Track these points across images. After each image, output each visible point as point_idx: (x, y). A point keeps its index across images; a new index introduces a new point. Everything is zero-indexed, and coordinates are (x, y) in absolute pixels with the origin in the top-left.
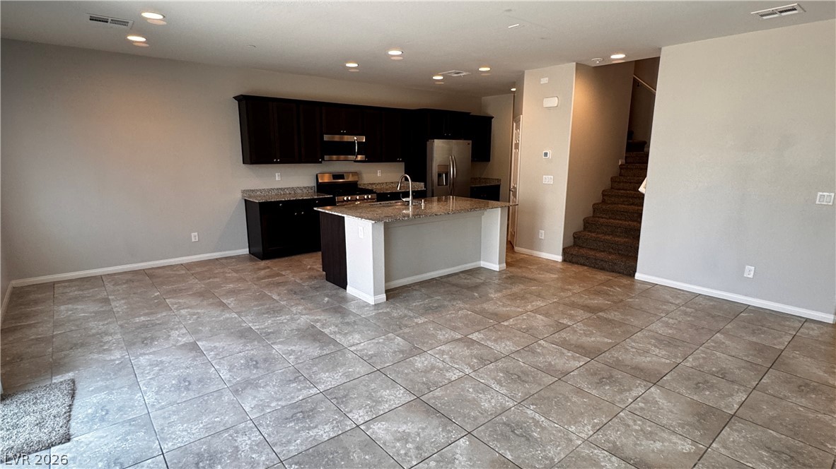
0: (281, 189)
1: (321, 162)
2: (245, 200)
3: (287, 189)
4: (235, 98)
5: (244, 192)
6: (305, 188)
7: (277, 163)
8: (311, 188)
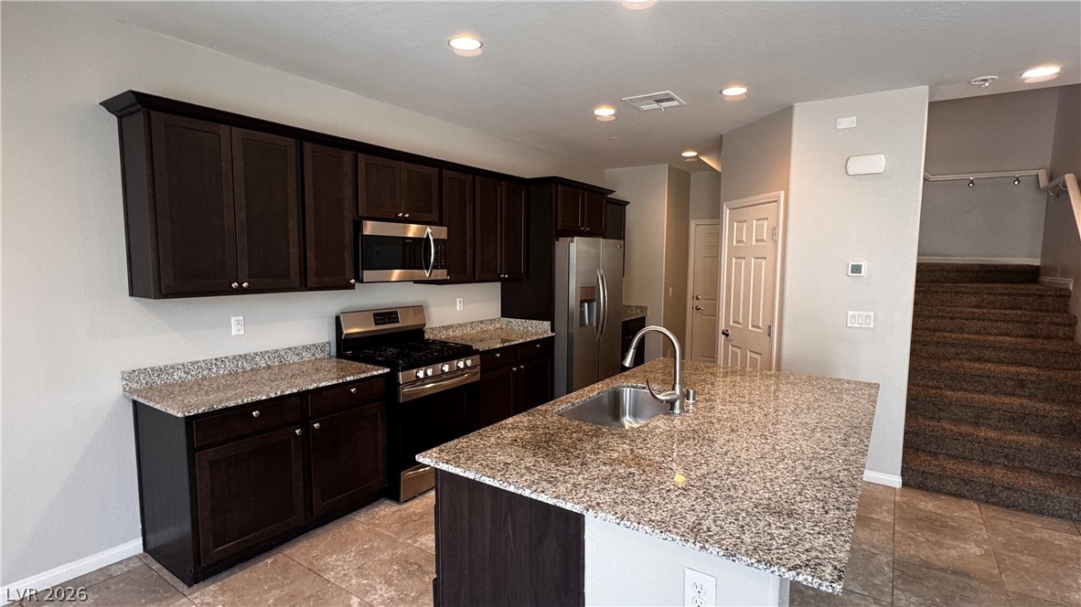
0: (244, 357)
1: (352, 287)
2: (135, 403)
3: (262, 354)
4: (109, 105)
5: (130, 376)
6: (306, 348)
7: (241, 291)
8: (322, 347)
